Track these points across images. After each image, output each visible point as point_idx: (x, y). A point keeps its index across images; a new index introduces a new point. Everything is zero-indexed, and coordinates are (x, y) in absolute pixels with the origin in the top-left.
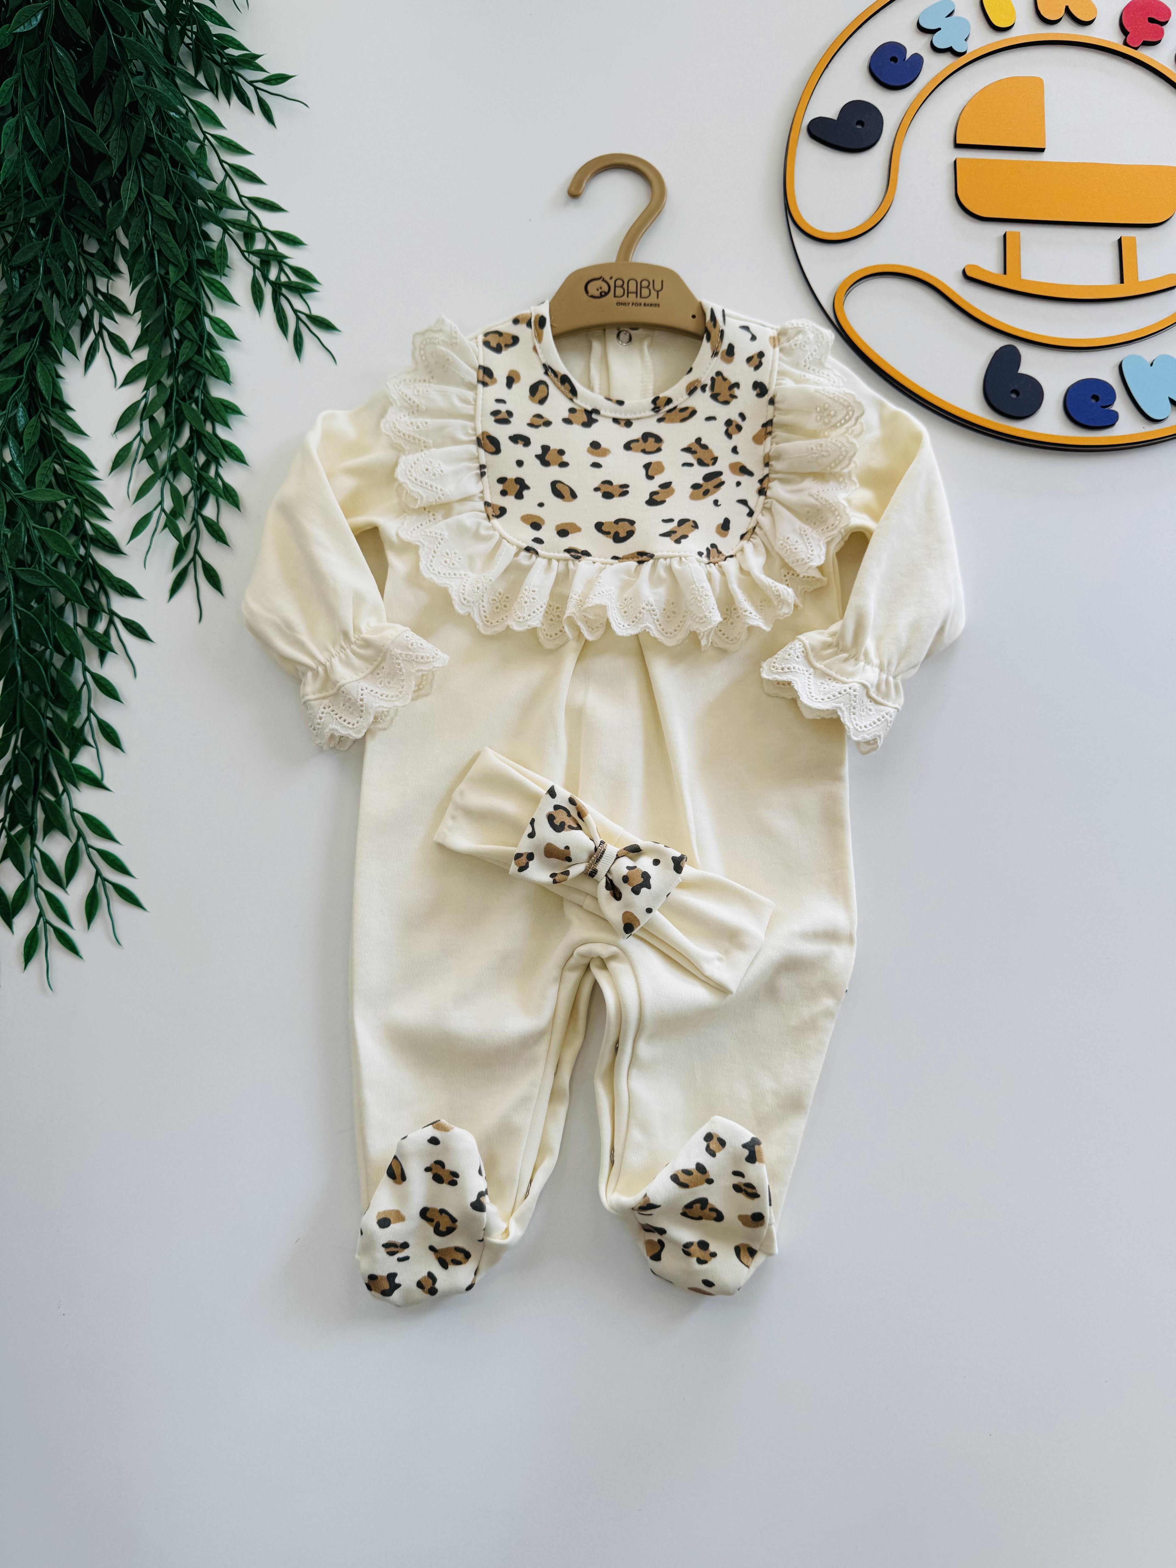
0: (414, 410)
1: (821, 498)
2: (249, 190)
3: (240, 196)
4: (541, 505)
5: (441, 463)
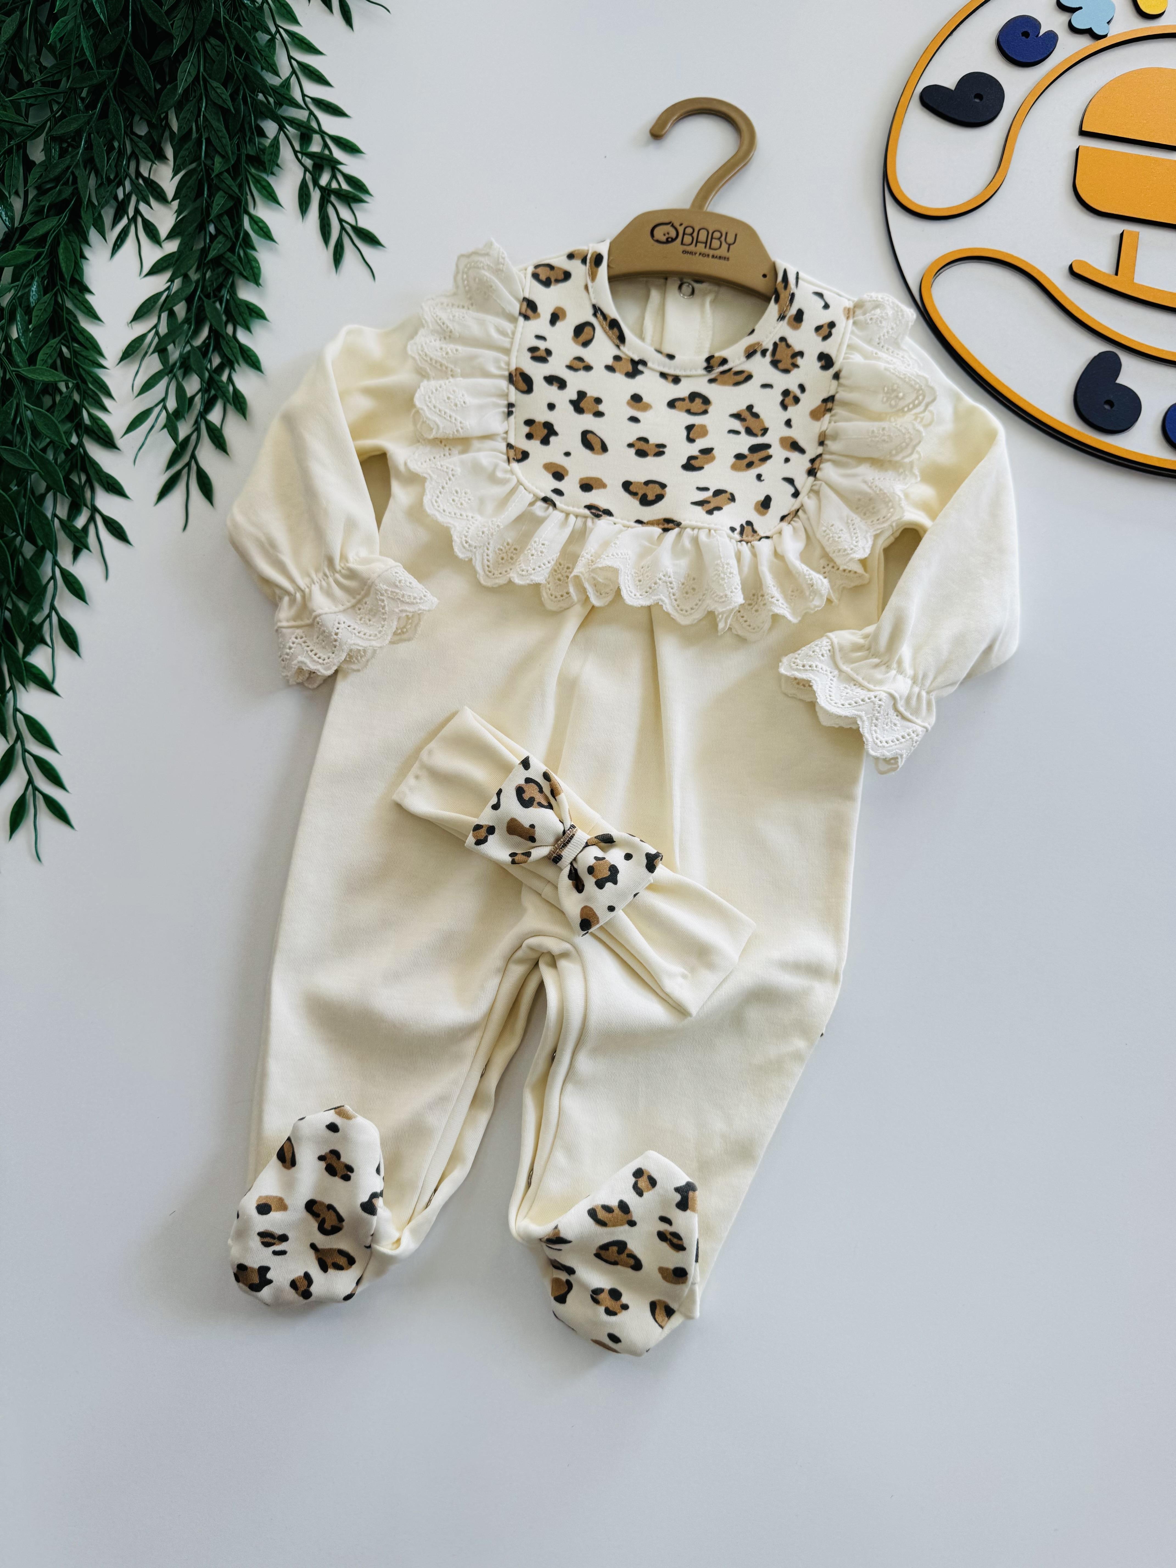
0: (447, 335)
1: (876, 487)
2: (313, 90)
3: (304, 95)
4: (567, 454)
5: (466, 395)
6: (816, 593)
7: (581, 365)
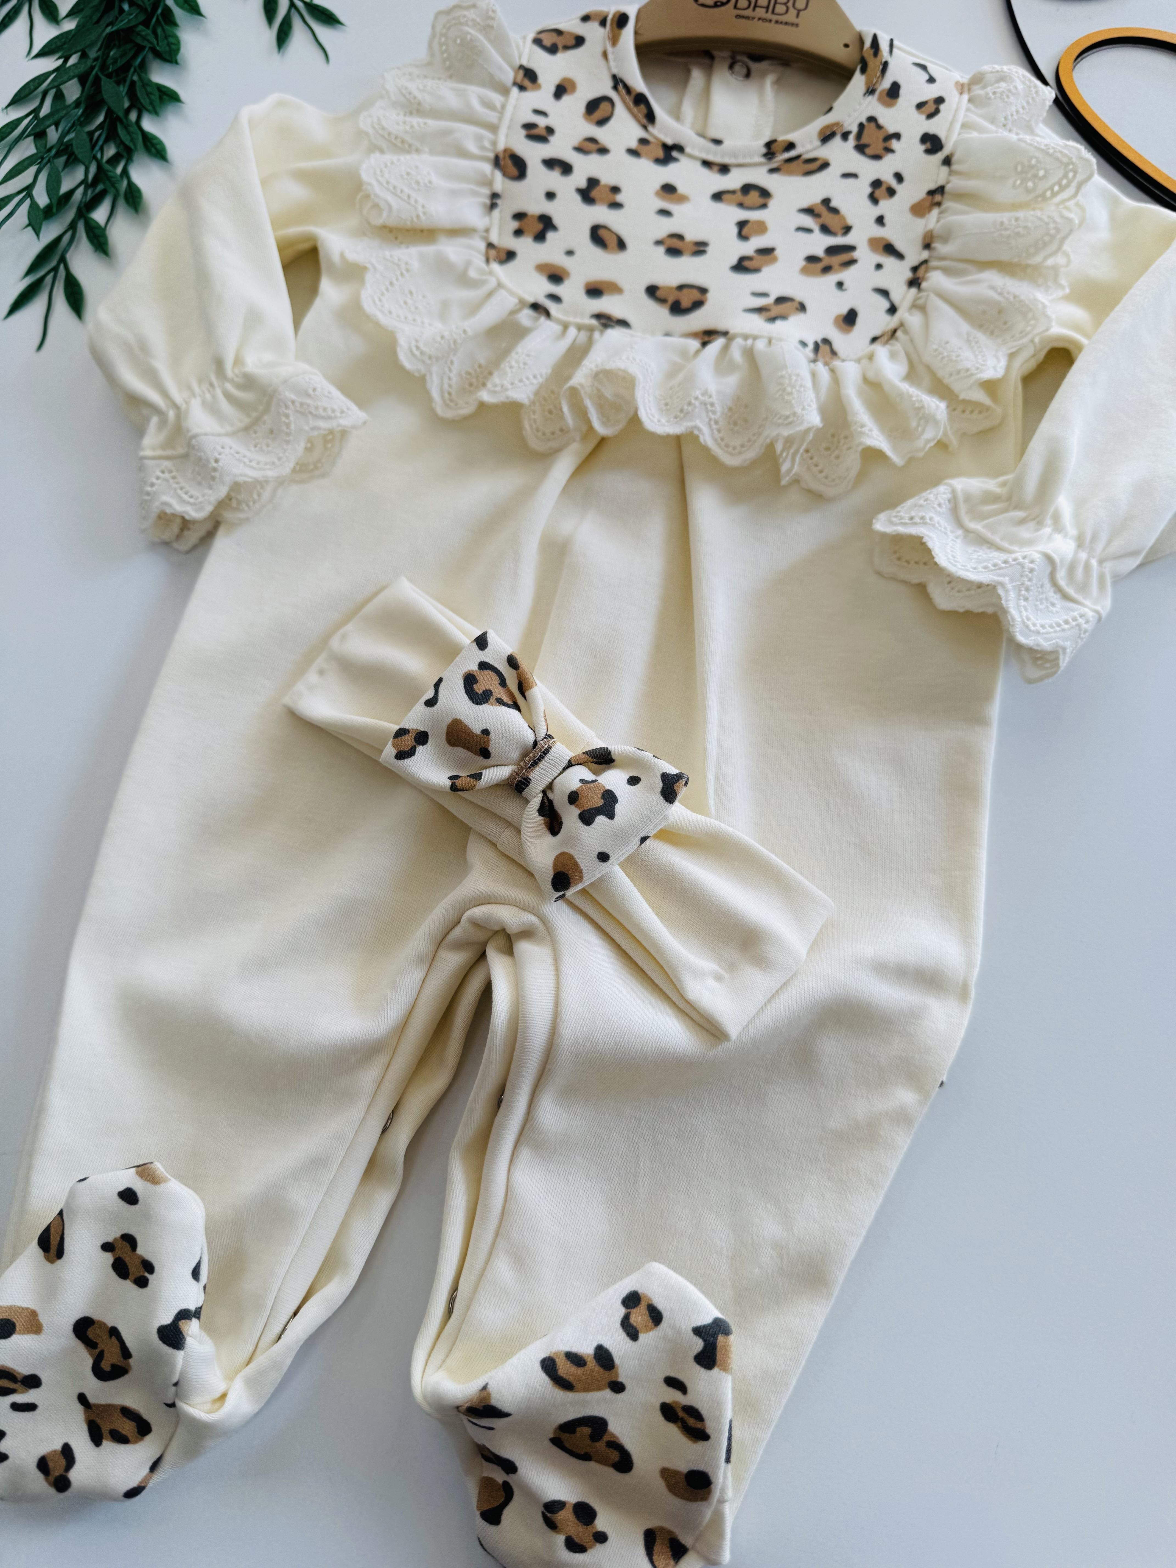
0: (414, 108)
1: (1008, 293)
4: (570, 253)
5: (433, 175)
6: (927, 419)
7: (593, 147)
